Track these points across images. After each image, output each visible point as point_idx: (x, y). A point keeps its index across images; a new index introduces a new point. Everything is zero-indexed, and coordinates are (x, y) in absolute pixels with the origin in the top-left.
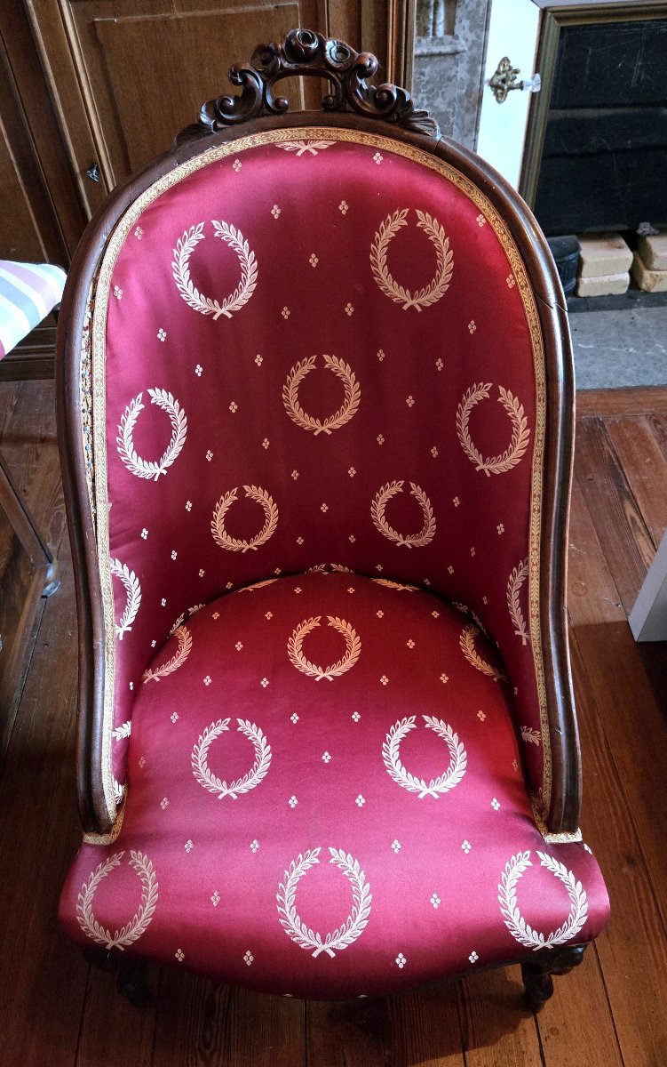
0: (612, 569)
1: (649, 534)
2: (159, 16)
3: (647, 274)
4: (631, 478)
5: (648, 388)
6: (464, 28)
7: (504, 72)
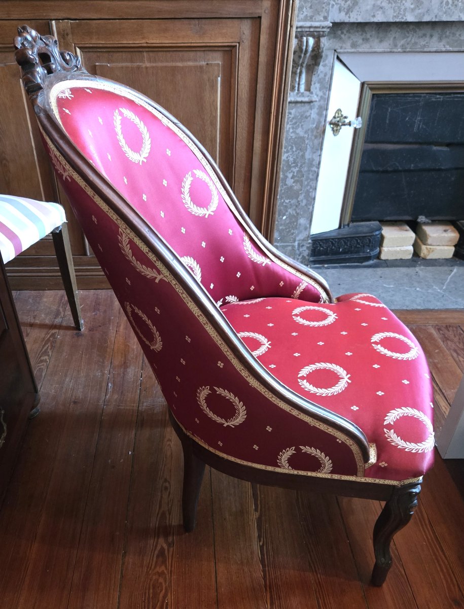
1: (443, 394)
2: (135, 65)
3: (424, 247)
5: (432, 310)
6: (316, 88)
7: (338, 117)
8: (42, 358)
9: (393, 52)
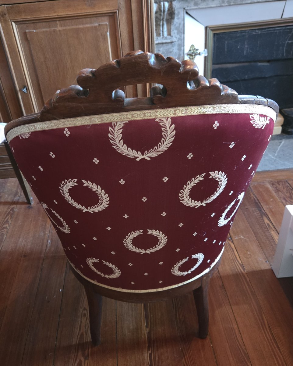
0: (261, 245)
1: (276, 230)
2: (52, 29)
4: (265, 208)
5: (267, 171)
6: (175, 33)
7: (192, 50)
8: (4, 226)
9: (223, 6)
